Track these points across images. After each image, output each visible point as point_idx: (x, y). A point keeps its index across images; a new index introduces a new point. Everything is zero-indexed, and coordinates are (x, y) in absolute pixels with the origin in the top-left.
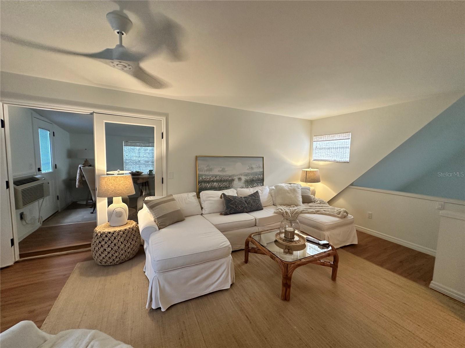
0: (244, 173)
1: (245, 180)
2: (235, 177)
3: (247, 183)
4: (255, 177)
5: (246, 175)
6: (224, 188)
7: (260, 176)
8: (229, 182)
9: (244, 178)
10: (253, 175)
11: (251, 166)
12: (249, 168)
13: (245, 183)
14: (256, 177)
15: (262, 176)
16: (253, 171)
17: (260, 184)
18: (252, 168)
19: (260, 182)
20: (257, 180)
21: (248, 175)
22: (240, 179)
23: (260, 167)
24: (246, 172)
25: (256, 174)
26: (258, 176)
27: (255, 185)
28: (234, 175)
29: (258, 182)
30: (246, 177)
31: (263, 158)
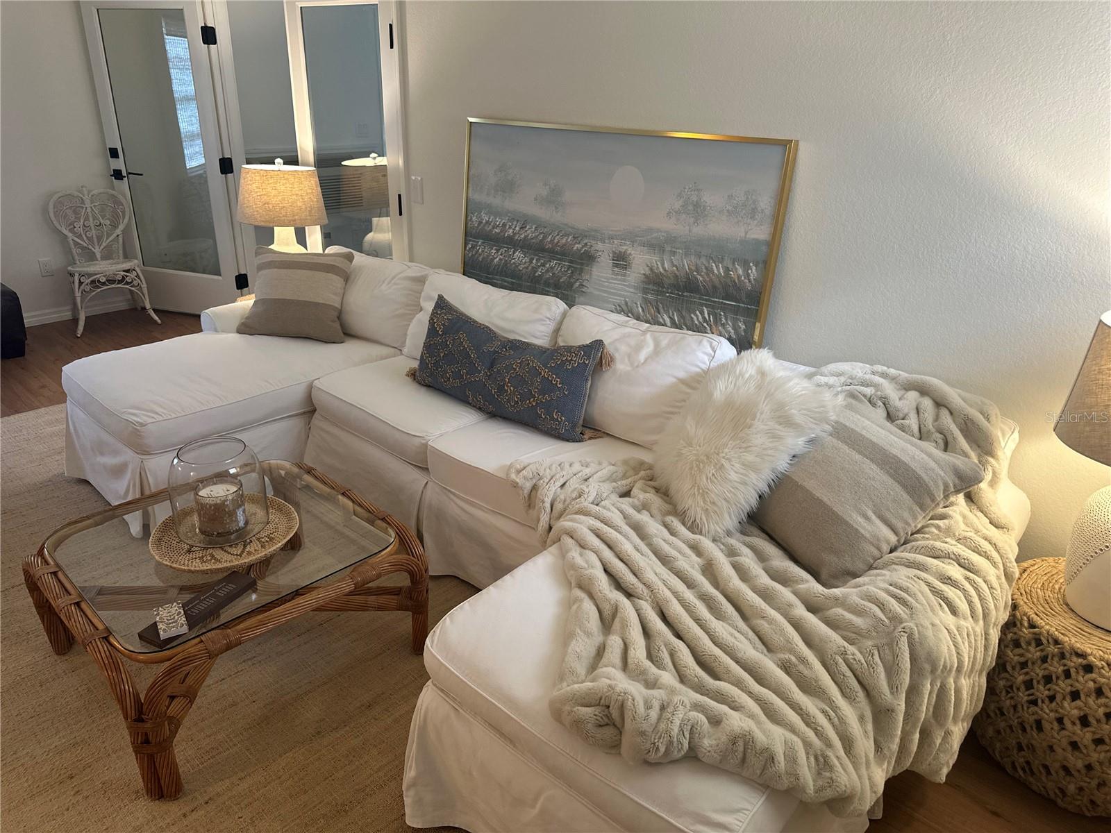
0: (650, 230)
1: (648, 272)
2: (600, 246)
3: (657, 293)
4: (709, 270)
5: (659, 245)
6: (547, 284)
7: (740, 272)
8: (571, 262)
9: (642, 261)
10: (699, 256)
11: (695, 199)
12: (678, 205)
13: (645, 291)
14: (718, 270)
15: (753, 272)
16: (699, 230)
17: (735, 321)
18: (697, 210)
19: (736, 311)
20: (714, 287)
21: (668, 248)
22: (621, 261)
23: (753, 213)
24: (659, 230)
25: (717, 250)
26: (727, 270)
27: (697, 318)
28: (594, 234)
29: (724, 308)
30: (654, 259)
31: (786, 148)
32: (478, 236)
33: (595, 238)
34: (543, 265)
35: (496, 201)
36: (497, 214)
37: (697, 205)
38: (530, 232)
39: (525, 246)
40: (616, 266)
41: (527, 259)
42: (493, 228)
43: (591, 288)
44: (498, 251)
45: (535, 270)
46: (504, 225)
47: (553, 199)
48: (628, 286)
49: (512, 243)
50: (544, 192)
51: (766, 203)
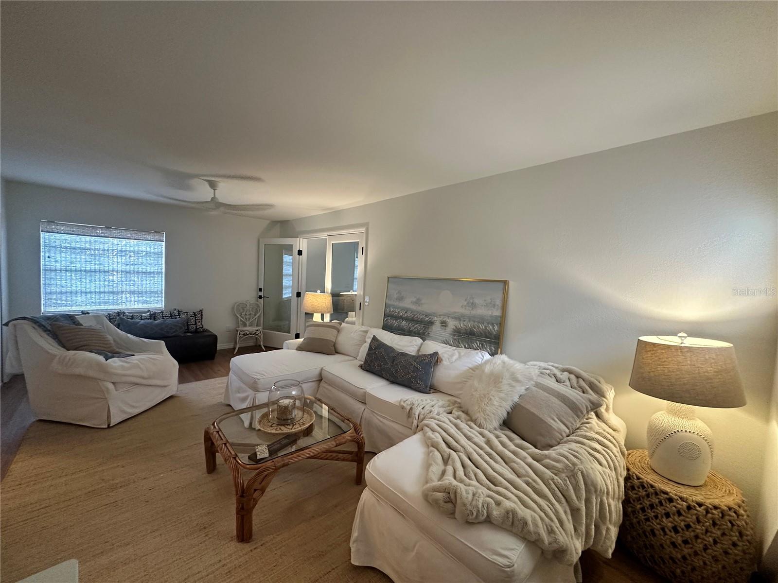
0: (455, 313)
1: (454, 328)
2: (436, 319)
3: (459, 336)
4: (479, 327)
5: (458, 318)
6: (415, 333)
7: (491, 328)
8: (424, 325)
9: (452, 324)
10: (474, 322)
11: (471, 301)
12: (465, 303)
13: (454, 335)
14: (482, 327)
15: (496, 328)
16: (474, 312)
17: (490, 346)
18: (473, 305)
19: (490, 343)
20: (481, 333)
21: (462, 319)
22: (444, 324)
23: (494, 306)
24: (458, 313)
25: (482, 320)
26: (486, 327)
27: (475, 345)
28: (434, 314)
29: (485, 341)
30: (457, 323)
31: (505, 283)
32: (389, 316)
33: (434, 316)
34: (413, 326)
35: (396, 303)
36: (398, 308)
37: (472, 304)
38: (409, 314)
39: (406, 319)
40: (442, 326)
41: (407, 324)
42: (395, 313)
43: (432, 334)
44: (396, 321)
45: (410, 328)
46: (399, 312)
47: (418, 302)
48: (447, 333)
49: (402, 318)
50: (414, 300)
51: (499, 302)
